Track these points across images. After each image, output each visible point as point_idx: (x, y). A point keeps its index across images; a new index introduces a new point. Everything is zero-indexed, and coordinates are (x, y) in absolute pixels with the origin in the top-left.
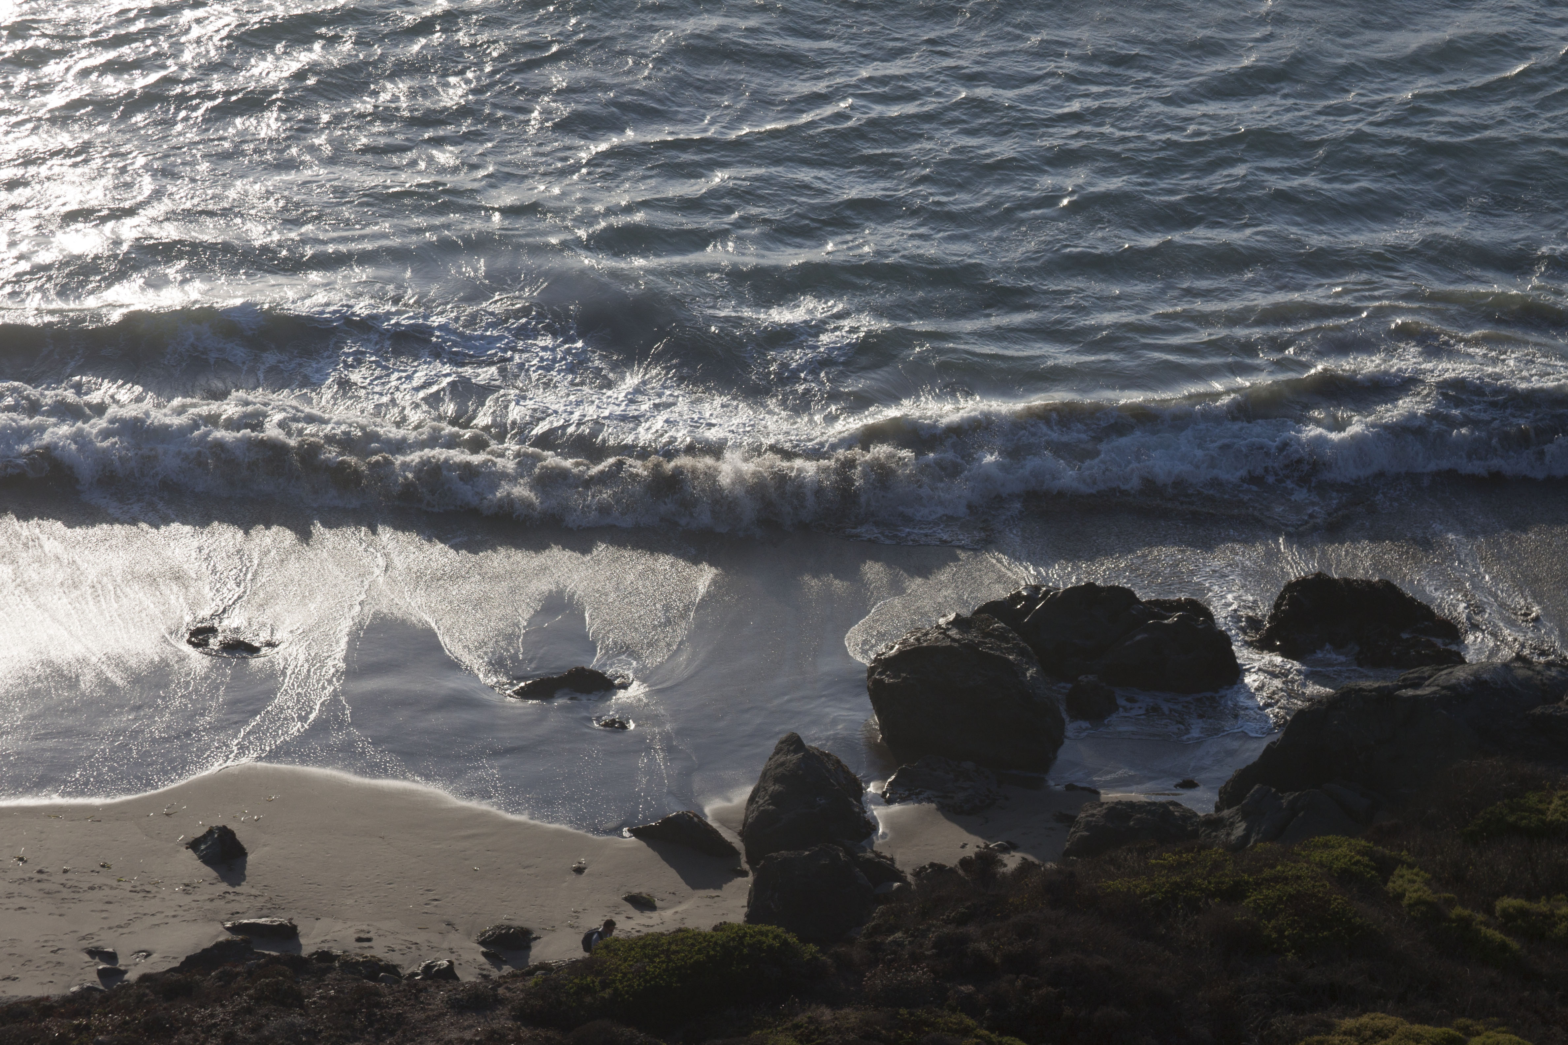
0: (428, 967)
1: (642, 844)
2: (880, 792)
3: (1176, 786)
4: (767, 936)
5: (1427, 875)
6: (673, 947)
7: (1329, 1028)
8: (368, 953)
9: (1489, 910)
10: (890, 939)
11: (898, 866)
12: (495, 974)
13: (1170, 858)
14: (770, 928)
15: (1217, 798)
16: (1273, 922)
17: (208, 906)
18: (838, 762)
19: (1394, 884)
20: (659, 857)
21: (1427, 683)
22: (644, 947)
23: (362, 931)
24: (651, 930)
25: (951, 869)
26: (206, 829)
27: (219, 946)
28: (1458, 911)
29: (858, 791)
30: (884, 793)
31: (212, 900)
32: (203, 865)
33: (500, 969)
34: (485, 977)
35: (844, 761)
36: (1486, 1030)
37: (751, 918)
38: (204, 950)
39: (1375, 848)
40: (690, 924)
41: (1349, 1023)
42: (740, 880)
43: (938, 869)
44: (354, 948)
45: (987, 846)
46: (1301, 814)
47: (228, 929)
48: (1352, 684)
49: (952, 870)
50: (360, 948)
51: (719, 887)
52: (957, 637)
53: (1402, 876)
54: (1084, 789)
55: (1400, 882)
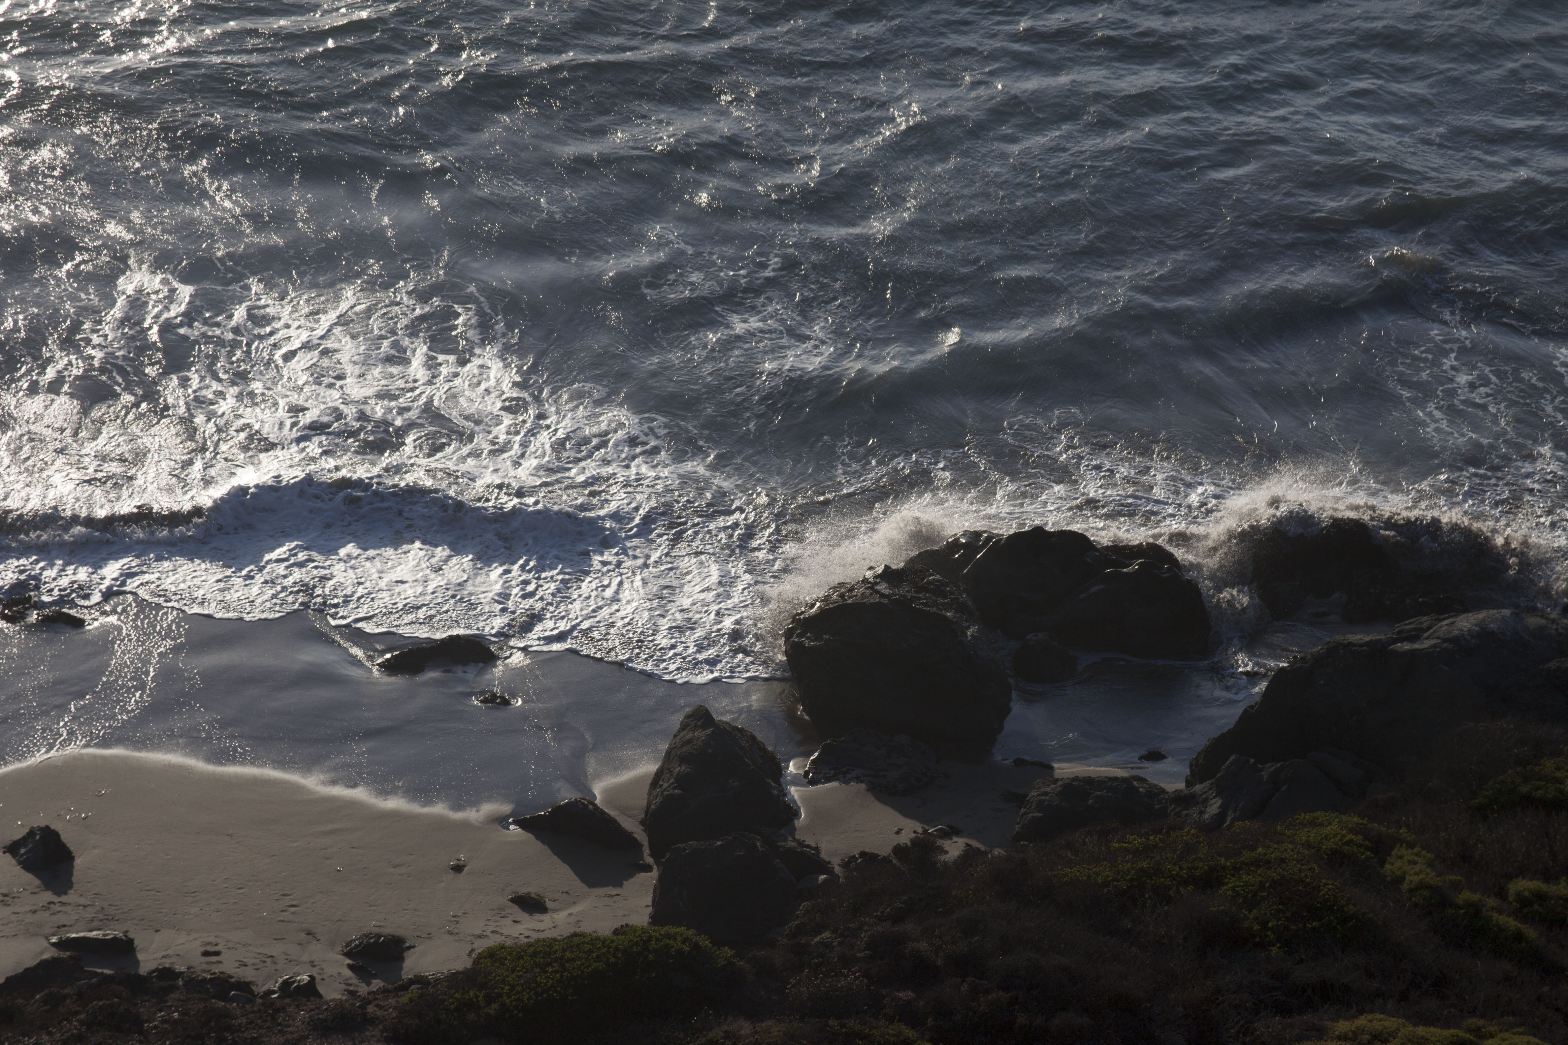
0: (286, 984)
1: (530, 836)
2: (801, 772)
3: (1140, 759)
4: (675, 939)
5: (1429, 855)
6: (568, 954)
7: (1320, 1032)
8: (216, 969)
9: (1502, 894)
10: (818, 939)
11: (824, 856)
12: (363, 989)
13: (1136, 841)
14: (678, 930)
15: (1187, 771)
16: (1255, 911)
17: (30, 918)
18: (753, 738)
19: (1392, 867)
20: (549, 851)
21: (1426, 635)
22: (535, 954)
23: (209, 943)
24: (542, 936)
25: (884, 858)
26: (26, 830)
27: (43, 965)
28: (1466, 896)
29: (778, 771)
30: (806, 774)
31: (34, 912)
32: (23, 871)
33: (369, 984)
34: (353, 993)
35: (760, 737)
36: (1501, 1031)
37: (656, 919)
38: (27, 970)
39: (1369, 826)
40: (587, 928)
41: (1343, 1026)
42: (643, 875)
43: (869, 858)
44: (200, 963)
45: (925, 831)
46: (1284, 788)
47: (54, 944)
48: (1339, 638)
49: (886, 860)
50: (207, 963)
51: (620, 885)
52: (887, 592)
53: (1401, 857)
54: (1034, 764)
55: (1399, 863)
